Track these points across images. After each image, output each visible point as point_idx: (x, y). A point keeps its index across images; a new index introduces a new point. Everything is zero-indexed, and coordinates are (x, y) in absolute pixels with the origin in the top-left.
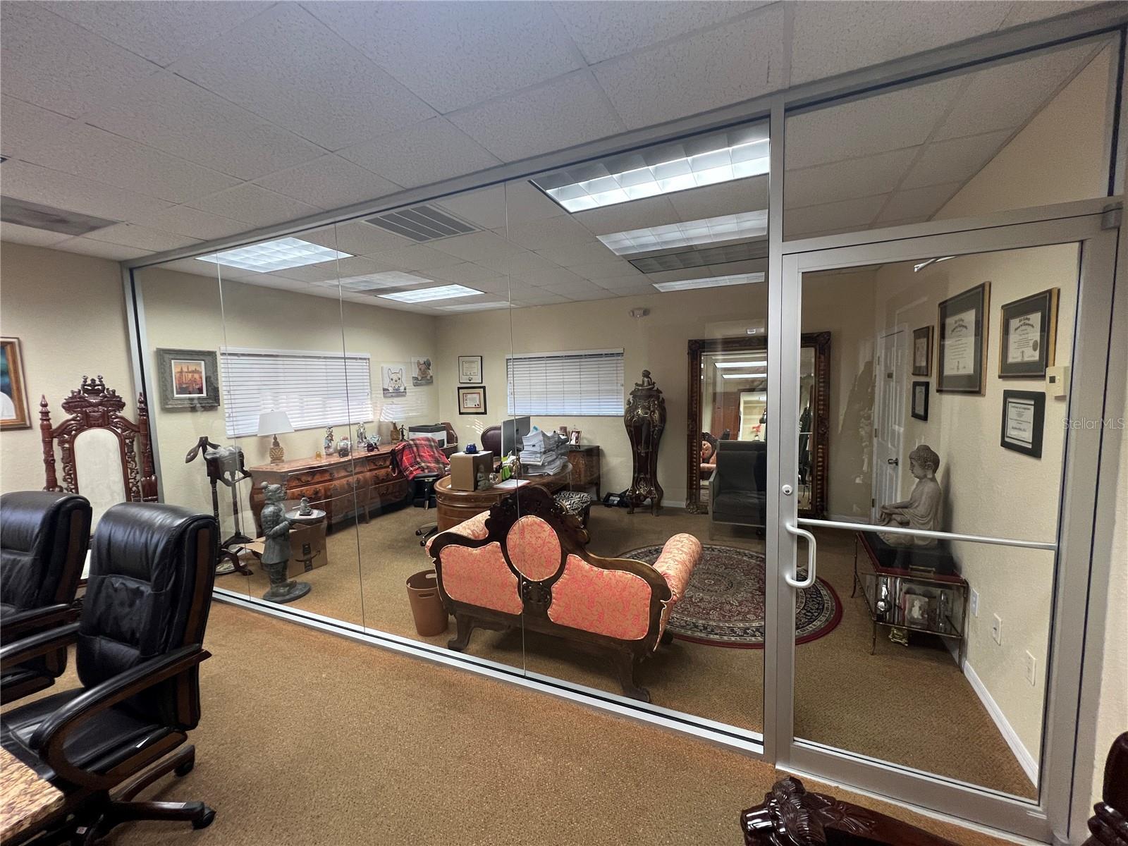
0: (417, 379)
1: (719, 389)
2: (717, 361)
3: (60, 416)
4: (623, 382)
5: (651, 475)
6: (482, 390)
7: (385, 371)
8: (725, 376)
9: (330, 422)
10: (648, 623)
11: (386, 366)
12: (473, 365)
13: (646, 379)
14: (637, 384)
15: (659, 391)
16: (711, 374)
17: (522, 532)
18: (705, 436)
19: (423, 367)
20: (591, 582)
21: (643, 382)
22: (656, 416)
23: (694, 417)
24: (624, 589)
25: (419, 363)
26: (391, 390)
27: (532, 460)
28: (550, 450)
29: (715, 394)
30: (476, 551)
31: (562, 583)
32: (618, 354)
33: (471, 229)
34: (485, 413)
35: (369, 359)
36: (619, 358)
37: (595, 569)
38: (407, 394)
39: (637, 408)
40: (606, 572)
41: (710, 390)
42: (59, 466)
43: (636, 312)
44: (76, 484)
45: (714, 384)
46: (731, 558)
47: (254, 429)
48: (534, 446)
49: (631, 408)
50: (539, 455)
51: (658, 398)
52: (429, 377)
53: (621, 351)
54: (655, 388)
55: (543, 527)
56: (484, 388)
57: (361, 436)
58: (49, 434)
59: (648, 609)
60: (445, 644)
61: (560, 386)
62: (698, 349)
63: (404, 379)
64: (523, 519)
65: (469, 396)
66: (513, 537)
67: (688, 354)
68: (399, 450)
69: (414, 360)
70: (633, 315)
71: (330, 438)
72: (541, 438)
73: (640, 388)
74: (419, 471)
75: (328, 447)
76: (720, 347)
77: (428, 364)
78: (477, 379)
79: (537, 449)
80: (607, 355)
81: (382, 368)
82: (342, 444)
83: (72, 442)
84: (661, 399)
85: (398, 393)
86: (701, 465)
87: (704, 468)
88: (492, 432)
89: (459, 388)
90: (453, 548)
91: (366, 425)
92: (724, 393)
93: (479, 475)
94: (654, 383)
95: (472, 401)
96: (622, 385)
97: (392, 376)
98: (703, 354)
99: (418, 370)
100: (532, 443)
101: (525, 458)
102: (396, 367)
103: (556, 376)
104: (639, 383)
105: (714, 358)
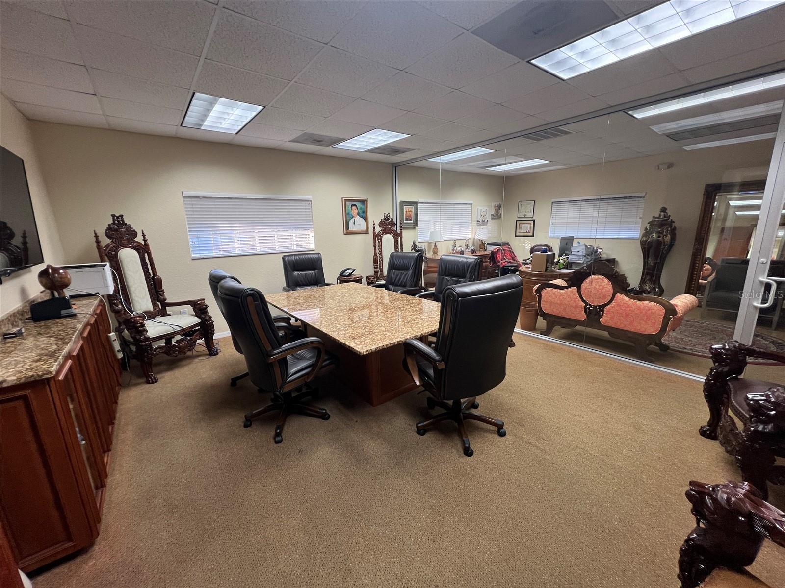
0: (493, 215)
1: (729, 224)
2: (731, 200)
3: (378, 229)
4: (641, 216)
5: (656, 277)
6: (533, 222)
7: (479, 211)
8: (738, 213)
9: (454, 237)
10: (660, 327)
11: (480, 208)
12: (529, 206)
13: (662, 213)
14: (654, 217)
15: (672, 222)
16: (722, 211)
17: (591, 282)
18: (705, 260)
19: (497, 208)
20: (628, 306)
21: (660, 215)
22: (668, 238)
23: (701, 241)
24: (649, 310)
25: (495, 206)
26: (481, 221)
27: (577, 259)
28: (588, 255)
29: (723, 230)
30: (563, 291)
31: (611, 306)
32: (641, 197)
33: (570, 133)
34: (533, 236)
35: (472, 204)
36: (642, 199)
37: (632, 300)
38: (488, 224)
39: (652, 233)
40: (638, 302)
41: (719, 225)
42: (377, 248)
43: (661, 166)
44: (382, 256)
45: (724, 220)
46: (717, 328)
47: (427, 239)
48: (579, 252)
49: (647, 233)
50: (582, 257)
51: (671, 226)
52: (499, 215)
53: (643, 194)
54: (670, 220)
55: (603, 280)
56: (534, 221)
57: (467, 246)
58: (375, 236)
59: (662, 320)
60: (539, 332)
61: (590, 219)
62: (713, 191)
63: (487, 215)
64: (593, 277)
65: (523, 226)
66: (585, 285)
67: (704, 194)
68: (495, 252)
69: (493, 204)
70: (659, 168)
71: (454, 245)
72: (584, 247)
73: (657, 219)
74: (506, 263)
75: (453, 250)
76: (737, 188)
77: (499, 206)
78: (530, 215)
79: (580, 254)
80: (630, 197)
81: (478, 209)
82: (459, 249)
83: (381, 239)
84: (673, 226)
85: (484, 223)
86: (700, 281)
87: (701, 283)
88: (537, 248)
89: (517, 221)
90: (549, 289)
91: (469, 240)
92: (734, 228)
93: (548, 264)
94: (670, 216)
95: (526, 227)
96: (641, 218)
97: (482, 214)
98: (718, 194)
99: (494, 210)
100: (578, 250)
101: (571, 258)
102: (484, 209)
103: (587, 212)
104: (656, 216)
105: (728, 197)
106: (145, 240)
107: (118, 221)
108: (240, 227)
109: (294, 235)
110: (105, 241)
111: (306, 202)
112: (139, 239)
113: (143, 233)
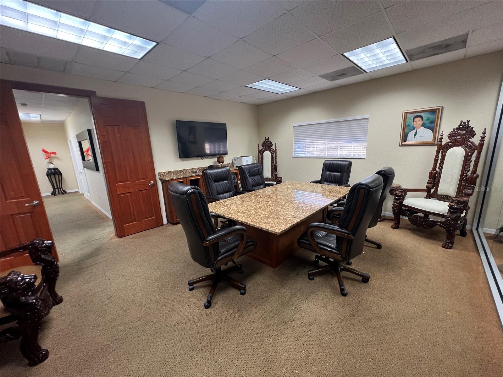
42: (439, 162)
83: (446, 152)
106: (276, 148)
107: (267, 140)
108: (316, 141)
109: (353, 146)
110: (261, 148)
111: (364, 120)
112: (273, 147)
113: (276, 145)
